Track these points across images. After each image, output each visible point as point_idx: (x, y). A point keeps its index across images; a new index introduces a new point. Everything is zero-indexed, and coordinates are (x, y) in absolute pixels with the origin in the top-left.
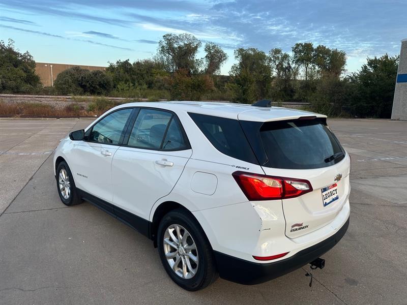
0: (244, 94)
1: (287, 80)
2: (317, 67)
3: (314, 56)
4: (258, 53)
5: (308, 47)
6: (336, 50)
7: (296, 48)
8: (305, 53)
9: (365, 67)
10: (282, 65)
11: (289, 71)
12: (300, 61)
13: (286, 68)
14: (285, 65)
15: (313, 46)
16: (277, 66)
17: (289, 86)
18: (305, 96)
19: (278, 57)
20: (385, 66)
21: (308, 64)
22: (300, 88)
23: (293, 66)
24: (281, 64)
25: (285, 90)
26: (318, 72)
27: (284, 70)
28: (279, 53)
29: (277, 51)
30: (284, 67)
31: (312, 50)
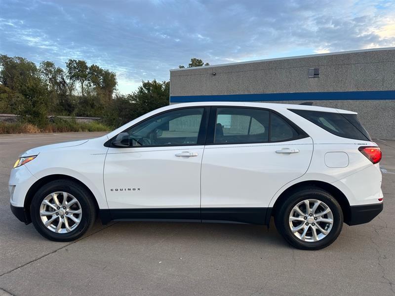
0: (34, 107)
1: (63, 95)
2: (92, 84)
3: (89, 73)
4: (28, 63)
5: (82, 64)
6: (108, 70)
7: (70, 64)
8: (79, 70)
9: (141, 88)
10: (56, 80)
11: (64, 85)
12: (74, 77)
13: (61, 82)
14: (59, 79)
15: (87, 64)
16: (50, 79)
17: (66, 101)
18: (84, 111)
19: (51, 70)
20: (156, 89)
21: (84, 81)
22: (79, 103)
23: (68, 81)
24: (54, 77)
25: (61, 104)
26: (94, 89)
27: (58, 84)
28: (51, 67)
29: (49, 64)
30: (58, 81)
31: (86, 67)
